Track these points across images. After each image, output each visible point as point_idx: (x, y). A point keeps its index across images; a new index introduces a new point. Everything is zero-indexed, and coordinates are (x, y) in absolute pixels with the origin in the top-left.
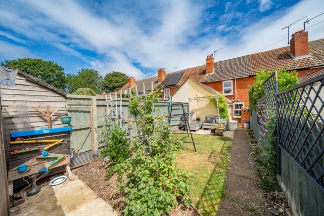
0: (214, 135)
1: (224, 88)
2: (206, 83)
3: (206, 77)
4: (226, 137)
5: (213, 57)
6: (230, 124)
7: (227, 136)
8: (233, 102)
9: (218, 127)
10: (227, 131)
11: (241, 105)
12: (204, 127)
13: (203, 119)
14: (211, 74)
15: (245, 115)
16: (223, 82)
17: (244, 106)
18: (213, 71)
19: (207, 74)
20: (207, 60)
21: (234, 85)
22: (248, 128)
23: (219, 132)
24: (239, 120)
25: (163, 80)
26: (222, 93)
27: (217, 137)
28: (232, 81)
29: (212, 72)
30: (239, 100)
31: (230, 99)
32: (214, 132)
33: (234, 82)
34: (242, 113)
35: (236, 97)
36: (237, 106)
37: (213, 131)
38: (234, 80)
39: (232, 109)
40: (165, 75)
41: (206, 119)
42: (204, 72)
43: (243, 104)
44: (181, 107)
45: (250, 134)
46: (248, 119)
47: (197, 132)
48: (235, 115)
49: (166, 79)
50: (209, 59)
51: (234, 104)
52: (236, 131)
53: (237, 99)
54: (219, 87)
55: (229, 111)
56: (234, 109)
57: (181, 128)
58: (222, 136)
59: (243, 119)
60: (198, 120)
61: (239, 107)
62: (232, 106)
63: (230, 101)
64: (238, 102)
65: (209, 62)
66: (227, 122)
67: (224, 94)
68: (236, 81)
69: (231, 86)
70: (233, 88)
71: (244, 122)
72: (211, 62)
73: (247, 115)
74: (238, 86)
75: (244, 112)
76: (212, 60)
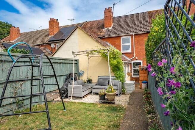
0: (104, 103)
1: (122, 45)
2: (103, 38)
3: (104, 32)
4: (118, 105)
5: (112, 10)
6: (126, 86)
7: (119, 103)
8: (132, 60)
9: (108, 92)
10: (122, 95)
12: (94, 91)
13: (95, 80)
14: (110, 28)
15: (143, 75)
16: (122, 38)
17: (142, 65)
18: (112, 26)
19: (106, 29)
20: (105, 12)
21: (132, 42)
22: (146, 90)
23: (109, 98)
24: (137, 80)
26: (120, 50)
27: (108, 105)
28: (130, 37)
29: (110, 27)
30: (137, 58)
31: (129, 57)
32: (104, 99)
33: (132, 38)
34: (140, 72)
35: (134, 54)
37: (103, 97)
38: (132, 35)
39: (131, 68)
40: (59, 27)
41: (98, 81)
42: (102, 26)
43: (141, 62)
46: (146, 79)
48: (134, 75)
50: (108, 11)
51: (133, 62)
52: (132, 94)
53: (136, 57)
54: (117, 43)
56: (133, 68)
57: (64, 93)
58: (114, 103)
59: (141, 79)
60: (89, 81)
62: (131, 64)
63: (129, 59)
64: (137, 60)
65: (107, 15)
66: (122, 83)
67: (122, 52)
68: (134, 37)
69: (129, 43)
70: (132, 45)
71: (142, 82)
72: (109, 15)
73: (145, 74)
74: (136, 42)
75: (142, 70)
76: (111, 13)
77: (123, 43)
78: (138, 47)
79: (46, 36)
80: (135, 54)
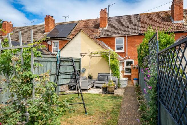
0: (106, 93)
1: (116, 45)
2: (99, 38)
3: (100, 32)
4: (117, 95)
5: (107, 11)
6: (121, 82)
8: (125, 59)
9: (110, 85)
10: (118, 89)
11: (131, 63)
12: (96, 85)
13: (95, 77)
14: (105, 29)
15: (134, 73)
16: (116, 38)
17: (133, 64)
18: (107, 26)
19: (101, 29)
20: (101, 13)
21: (125, 42)
22: (137, 85)
23: (110, 90)
24: (129, 77)
25: (51, 30)
26: (114, 50)
27: (109, 95)
28: (123, 38)
29: (105, 27)
30: (129, 57)
31: (122, 56)
32: (106, 91)
33: (125, 39)
34: (132, 70)
35: (127, 54)
36: (128, 63)
37: (105, 89)
38: (125, 37)
39: (124, 66)
40: (54, 24)
41: (98, 76)
42: (97, 26)
43: (133, 61)
44: (71, 64)
45: (138, 90)
46: (137, 76)
47: (89, 92)
48: (126, 73)
49: (55, 29)
50: (103, 12)
51: (125, 61)
52: (126, 88)
53: (128, 56)
54: (111, 43)
55: (120, 68)
56: (125, 67)
58: (113, 94)
59: (132, 76)
60: (90, 77)
61: (130, 64)
62: (123, 63)
63: (122, 58)
64: (129, 59)
65: (103, 16)
66: (118, 79)
67: (116, 51)
68: (127, 38)
69: (123, 43)
70: (125, 46)
71: (134, 79)
72: (104, 16)
73: (136, 72)
74: (129, 43)
75: (134, 69)
76: (106, 15)
77: (117, 43)
78: (130, 48)
79: (41, 32)
80: (128, 53)
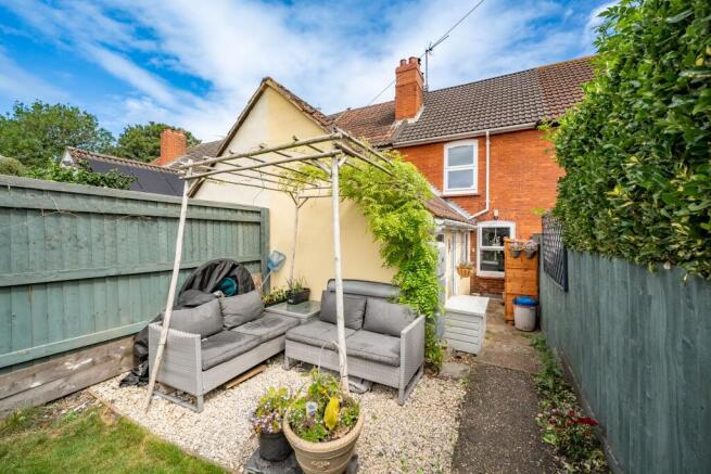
1: (447, 169)
3: (393, 131)
8: (479, 219)
11: (504, 232)
14: (411, 121)
15: (519, 273)
16: (447, 147)
17: (513, 235)
18: (420, 114)
19: (399, 123)
20: (398, 72)
21: (482, 158)
24: (496, 286)
26: (440, 187)
28: (475, 144)
29: (412, 116)
30: (496, 213)
31: (468, 208)
33: (482, 146)
34: (509, 260)
35: (488, 200)
36: (490, 235)
38: (482, 138)
39: (474, 245)
42: (389, 119)
43: (512, 226)
46: (530, 289)
51: (481, 226)
53: (492, 209)
54: (431, 163)
56: (480, 246)
59: (509, 287)
61: (496, 238)
62: (473, 233)
63: (468, 216)
64: (495, 218)
65: (405, 82)
67: (447, 192)
68: (488, 143)
69: (472, 162)
70: (479, 170)
71: (516, 302)
72: (410, 80)
73: (526, 270)
74: (496, 161)
75: (516, 257)
76: (417, 75)
77: (450, 165)
78: (500, 177)
80: (491, 199)
